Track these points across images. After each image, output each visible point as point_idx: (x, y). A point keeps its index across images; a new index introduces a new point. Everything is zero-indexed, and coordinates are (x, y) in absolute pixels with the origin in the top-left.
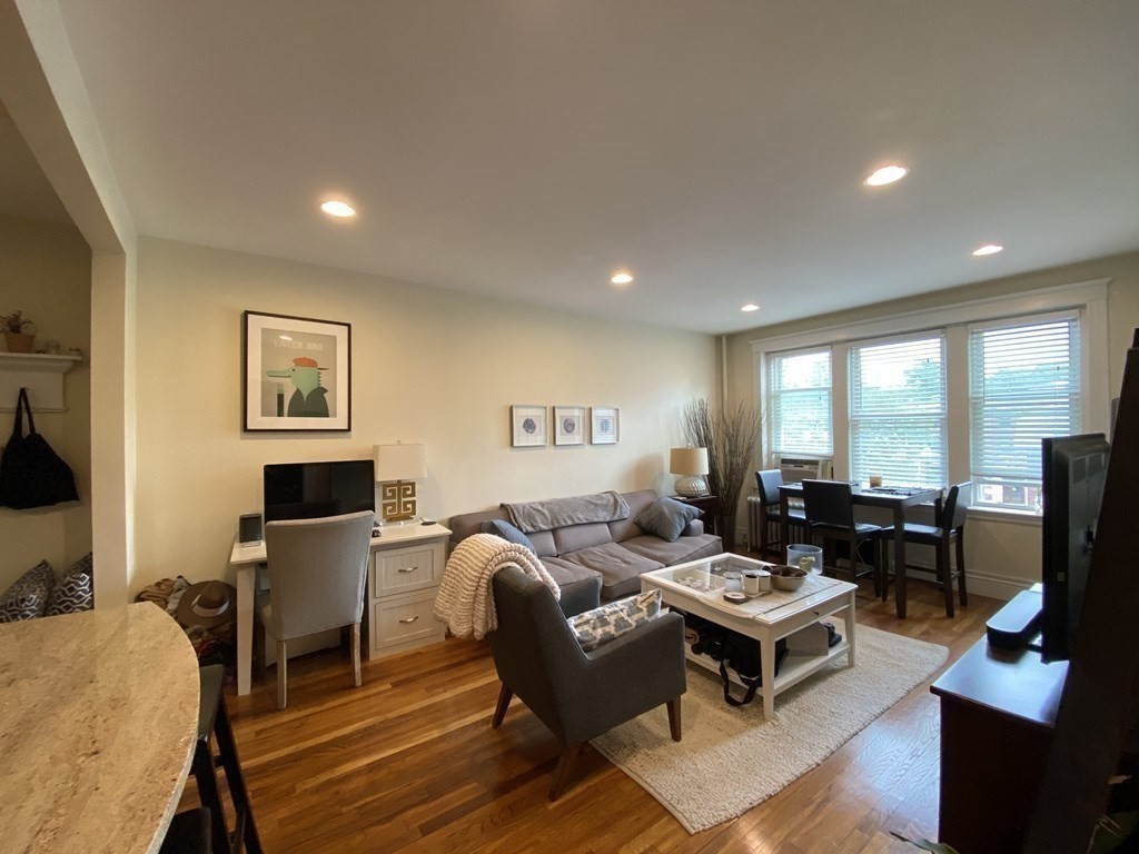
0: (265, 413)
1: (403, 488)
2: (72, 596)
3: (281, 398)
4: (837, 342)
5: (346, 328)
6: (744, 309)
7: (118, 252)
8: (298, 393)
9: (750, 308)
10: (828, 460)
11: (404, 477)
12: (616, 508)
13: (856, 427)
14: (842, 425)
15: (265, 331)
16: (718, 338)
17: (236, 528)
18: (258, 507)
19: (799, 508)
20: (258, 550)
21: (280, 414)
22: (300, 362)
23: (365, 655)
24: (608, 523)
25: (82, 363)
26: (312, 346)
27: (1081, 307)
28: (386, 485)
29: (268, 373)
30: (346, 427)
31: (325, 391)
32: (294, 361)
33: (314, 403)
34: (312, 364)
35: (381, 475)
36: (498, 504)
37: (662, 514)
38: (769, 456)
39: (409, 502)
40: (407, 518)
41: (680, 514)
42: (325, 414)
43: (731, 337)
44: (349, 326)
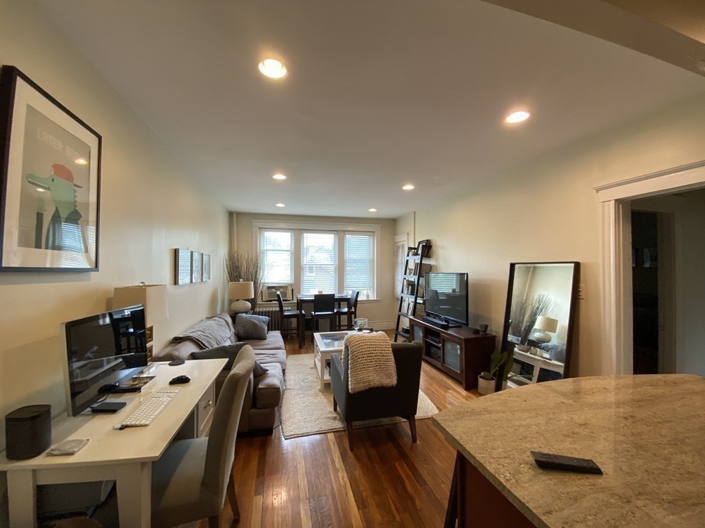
0: (23, 242)
4: (296, 229)
5: (97, 139)
6: (277, 205)
10: (291, 285)
13: (303, 270)
14: (297, 268)
16: (231, 215)
27: (374, 232)
29: (30, 180)
30: (94, 265)
31: (80, 216)
32: (54, 166)
34: (69, 176)
39: (149, 348)
43: (239, 214)
44: (100, 138)
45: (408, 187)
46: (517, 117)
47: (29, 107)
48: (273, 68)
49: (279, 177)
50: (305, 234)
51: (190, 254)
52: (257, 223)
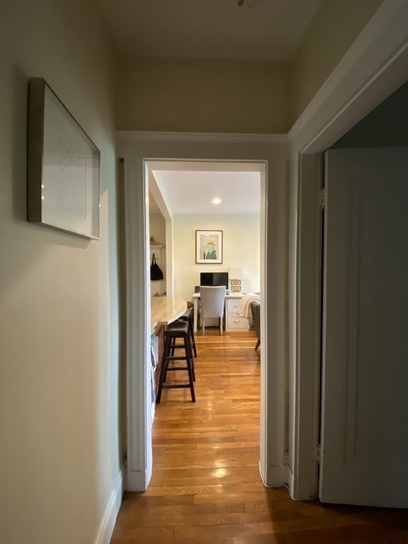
0: (201, 258)
1: (237, 282)
5: (221, 232)
7: (170, 220)
8: (209, 253)
11: (238, 278)
15: (201, 235)
17: (194, 290)
18: (199, 284)
20: (198, 295)
22: (210, 243)
23: (224, 329)
25: (164, 247)
26: (212, 239)
28: (232, 281)
30: (222, 262)
31: (216, 252)
32: (208, 243)
33: (213, 256)
34: (212, 244)
35: (230, 278)
39: (239, 287)
40: (238, 291)
42: (215, 259)
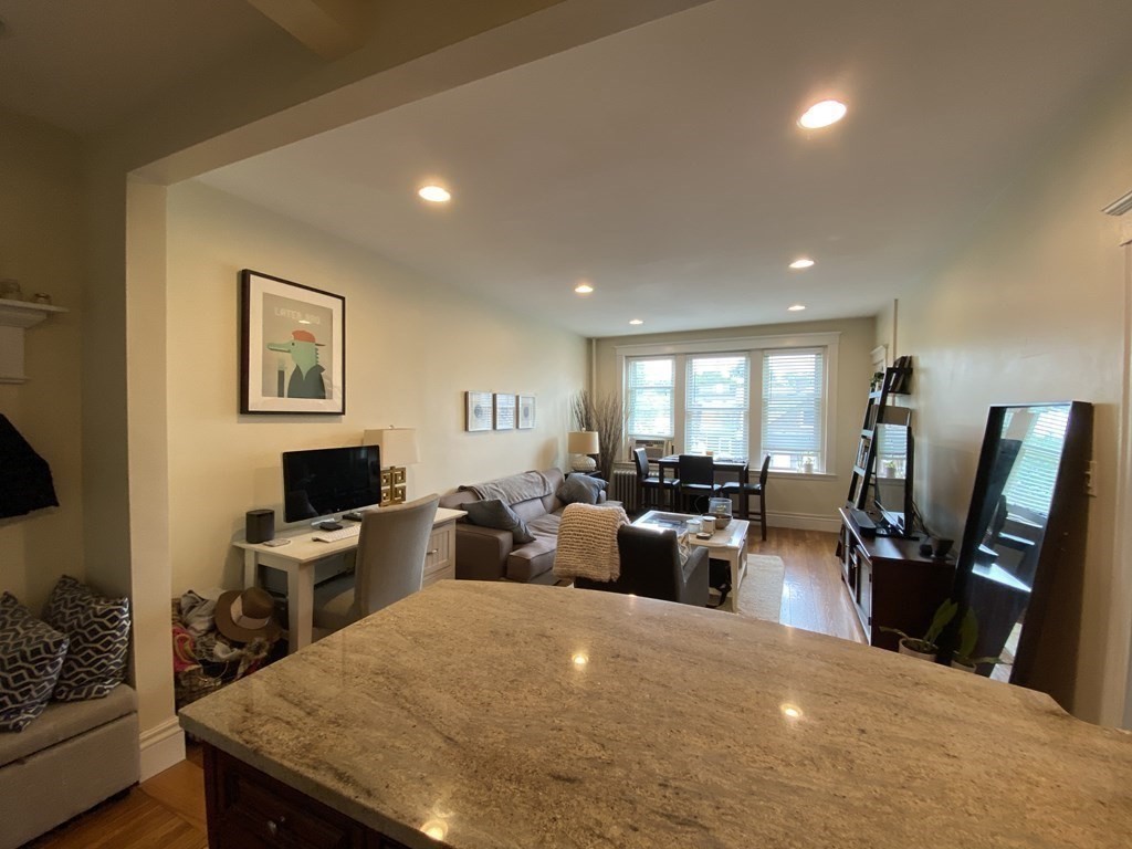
1: (396, 474)
2: (114, 628)
3: (281, 374)
4: (680, 354)
5: (340, 301)
6: (632, 323)
8: (298, 371)
9: (636, 322)
10: (671, 440)
12: (545, 485)
13: (689, 416)
14: (680, 415)
15: (266, 296)
16: (589, 341)
19: (655, 477)
21: (281, 394)
22: (299, 335)
24: (541, 498)
26: (311, 318)
27: (825, 347)
29: (270, 347)
30: (340, 410)
31: (323, 370)
32: (294, 333)
33: (312, 383)
34: (310, 338)
36: (458, 486)
37: (581, 486)
38: (626, 438)
39: (400, 488)
41: (595, 486)
42: (322, 395)
43: (599, 340)
44: (343, 299)
45: (802, 263)
46: (823, 114)
47: (265, 295)
48: (435, 193)
49: (584, 289)
50: (694, 361)
51: (491, 397)
52: (623, 351)
